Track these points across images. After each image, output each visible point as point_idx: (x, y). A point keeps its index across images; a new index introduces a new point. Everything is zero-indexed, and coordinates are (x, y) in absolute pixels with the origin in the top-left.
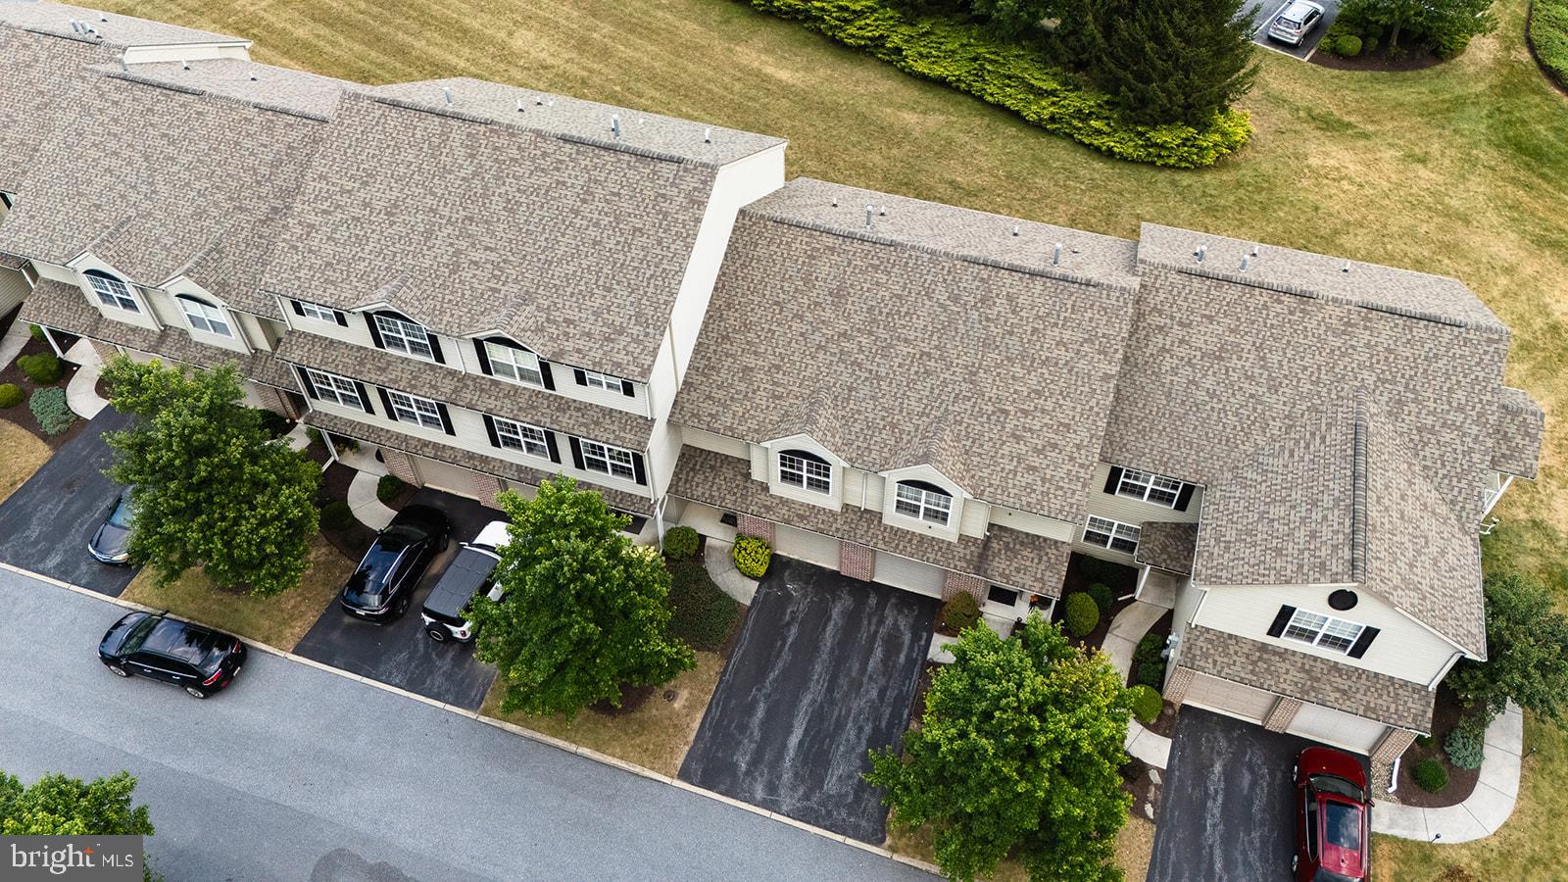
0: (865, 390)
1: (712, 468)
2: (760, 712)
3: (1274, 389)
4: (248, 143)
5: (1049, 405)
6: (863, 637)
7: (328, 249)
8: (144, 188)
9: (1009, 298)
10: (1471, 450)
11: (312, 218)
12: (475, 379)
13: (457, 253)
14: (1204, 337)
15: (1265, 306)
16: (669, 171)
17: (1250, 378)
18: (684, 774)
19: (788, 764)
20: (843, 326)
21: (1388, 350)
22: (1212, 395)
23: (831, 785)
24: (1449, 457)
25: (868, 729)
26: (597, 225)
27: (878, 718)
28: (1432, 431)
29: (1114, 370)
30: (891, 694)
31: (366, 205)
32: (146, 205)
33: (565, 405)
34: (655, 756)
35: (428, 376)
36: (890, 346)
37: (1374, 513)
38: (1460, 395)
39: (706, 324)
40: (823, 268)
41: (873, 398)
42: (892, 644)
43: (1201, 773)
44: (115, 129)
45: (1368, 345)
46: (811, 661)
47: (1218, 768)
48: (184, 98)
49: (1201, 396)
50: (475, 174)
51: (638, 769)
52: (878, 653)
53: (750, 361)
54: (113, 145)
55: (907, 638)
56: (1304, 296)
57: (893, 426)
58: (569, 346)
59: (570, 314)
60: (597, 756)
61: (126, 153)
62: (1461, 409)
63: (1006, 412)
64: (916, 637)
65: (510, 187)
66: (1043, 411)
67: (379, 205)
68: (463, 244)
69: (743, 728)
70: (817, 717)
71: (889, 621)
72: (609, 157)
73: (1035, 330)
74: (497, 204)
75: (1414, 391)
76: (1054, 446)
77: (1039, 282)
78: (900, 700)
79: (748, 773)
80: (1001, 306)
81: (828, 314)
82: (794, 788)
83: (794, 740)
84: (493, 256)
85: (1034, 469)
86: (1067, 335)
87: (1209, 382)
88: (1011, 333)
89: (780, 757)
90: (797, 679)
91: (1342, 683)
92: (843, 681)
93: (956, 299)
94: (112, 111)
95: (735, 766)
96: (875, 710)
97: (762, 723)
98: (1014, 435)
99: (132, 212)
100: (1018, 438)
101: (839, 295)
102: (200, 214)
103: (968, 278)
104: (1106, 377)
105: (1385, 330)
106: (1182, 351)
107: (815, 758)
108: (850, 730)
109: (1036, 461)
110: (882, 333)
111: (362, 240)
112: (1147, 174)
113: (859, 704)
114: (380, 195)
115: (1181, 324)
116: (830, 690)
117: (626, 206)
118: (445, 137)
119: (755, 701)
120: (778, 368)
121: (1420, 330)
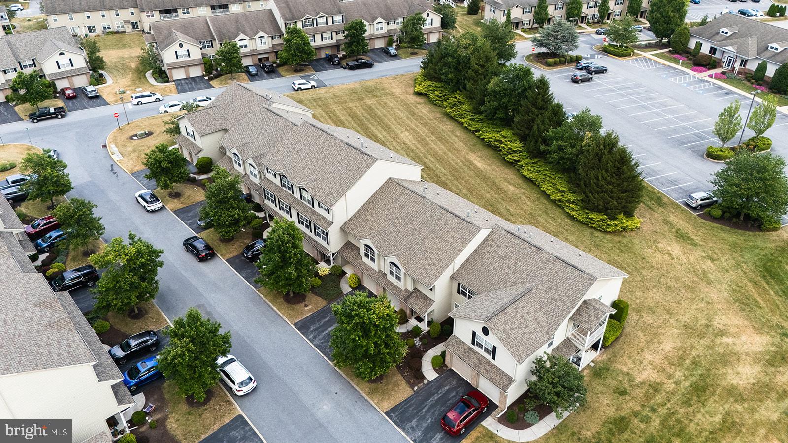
0: (394, 234)
1: (352, 249)
2: (326, 320)
3: (514, 273)
4: (285, 131)
5: (440, 253)
7: (280, 157)
8: (256, 136)
9: (446, 220)
10: (564, 310)
11: (281, 149)
12: (298, 200)
13: (307, 165)
14: (502, 252)
15: (526, 248)
16: (366, 157)
17: (509, 267)
18: (295, 325)
19: (324, 334)
20: (398, 215)
21: (556, 272)
22: (495, 269)
24: (556, 310)
26: (342, 166)
28: (556, 301)
31: (294, 148)
32: (255, 140)
33: (315, 213)
34: (290, 317)
35: (288, 197)
36: (407, 224)
38: (571, 292)
39: (364, 205)
40: (402, 199)
41: (395, 237)
43: (440, 387)
44: (259, 121)
45: (550, 269)
48: (277, 117)
49: (492, 268)
50: (322, 147)
51: (284, 318)
53: (370, 217)
54: (256, 124)
56: (539, 248)
57: (396, 246)
60: (277, 311)
61: (257, 127)
62: (568, 297)
63: (427, 251)
65: (328, 152)
66: (437, 254)
67: (296, 149)
68: (309, 163)
69: (319, 321)
72: (354, 150)
73: (448, 231)
74: (322, 156)
75: (557, 287)
76: (434, 265)
77: (457, 218)
79: (312, 331)
80: (443, 222)
81: (396, 211)
82: (320, 340)
83: (330, 329)
84: (314, 168)
85: (425, 269)
87: (496, 265)
88: (441, 230)
89: (323, 332)
91: (488, 368)
93: (431, 216)
94: (260, 116)
95: (310, 328)
97: (325, 322)
98: (426, 258)
99: (251, 141)
100: (426, 259)
101: (402, 207)
102: (264, 145)
103: (438, 212)
105: (559, 265)
106: (493, 254)
109: (427, 267)
110: (407, 220)
111: (288, 157)
112: (584, 228)
114: (298, 147)
115: (498, 246)
117: (351, 164)
118: (321, 136)
119: (328, 316)
120: (375, 221)
121: (569, 269)
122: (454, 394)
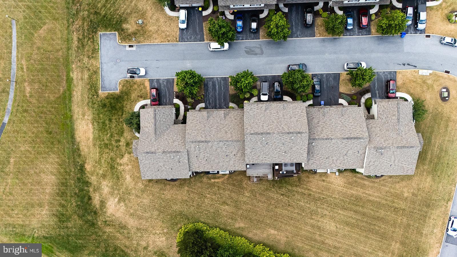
2: (222, 88)
3: (166, 139)
6: (213, 103)
8: (343, 122)
13: (278, 114)
14: (176, 143)
16: (252, 132)
17: (169, 139)
18: (228, 77)
19: (217, 84)
20: (224, 128)
22: (174, 136)
23: (211, 83)
25: (209, 91)
26: (259, 123)
27: (208, 93)
28: (146, 138)
29: (187, 131)
30: (208, 97)
31: (295, 117)
32: (341, 119)
36: (217, 127)
37: (153, 120)
40: (230, 135)
42: (209, 103)
43: (169, 100)
44: (355, 129)
45: (155, 147)
46: (219, 98)
47: (168, 101)
48: (346, 137)
49: (175, 136)
50: (281, 125)
52: (211, 102)
53: (236, 121)
54: (353, 127)
55: (208, 105)
57: (214, 118)
58: (256, 107)
59: (257, 110)
61: (350, 126)
62: (143, 142)
63: (199, 123)
64: (207, 105)
65: (275, 124)
66: (195, 124)
67: (293, 118)
68: (278, 115)
69: (224, 86)
70: (215, 90)
71: (211, 107)
72: (262, 132)
73: (198, 134)
74: (275, 122)
76: (192, 120)
77: (199, 140)
78: (206, 97)
79: (221, 81)
80: (203, 136)
81: (227, 129)
82: (215, 81)
83: (217, 87)
84: (272, 115)
86: (194, 134)
87: (175, 138)
88: (201, 133)
90: (220, 94)
92: (214, 96)
93: (210, 135)
94: (357, 132)
95: (223, 81)
96: (209, 94)
97: (222, 87)
100: (197, 120)
101: (226, 132)
102: (330, 120)
103: (209, 139)
104: (187, 130)
106: (179, 141)
107: (214, 85)
108: (211, 90)
109: (194, 118)
110: (219, 129)
113: (211, 94)
115: (180, 144)
116: (215, 95)
117: (256, 126)
119: (224, 89)
121: (149, 151)
122: (164, 101)
